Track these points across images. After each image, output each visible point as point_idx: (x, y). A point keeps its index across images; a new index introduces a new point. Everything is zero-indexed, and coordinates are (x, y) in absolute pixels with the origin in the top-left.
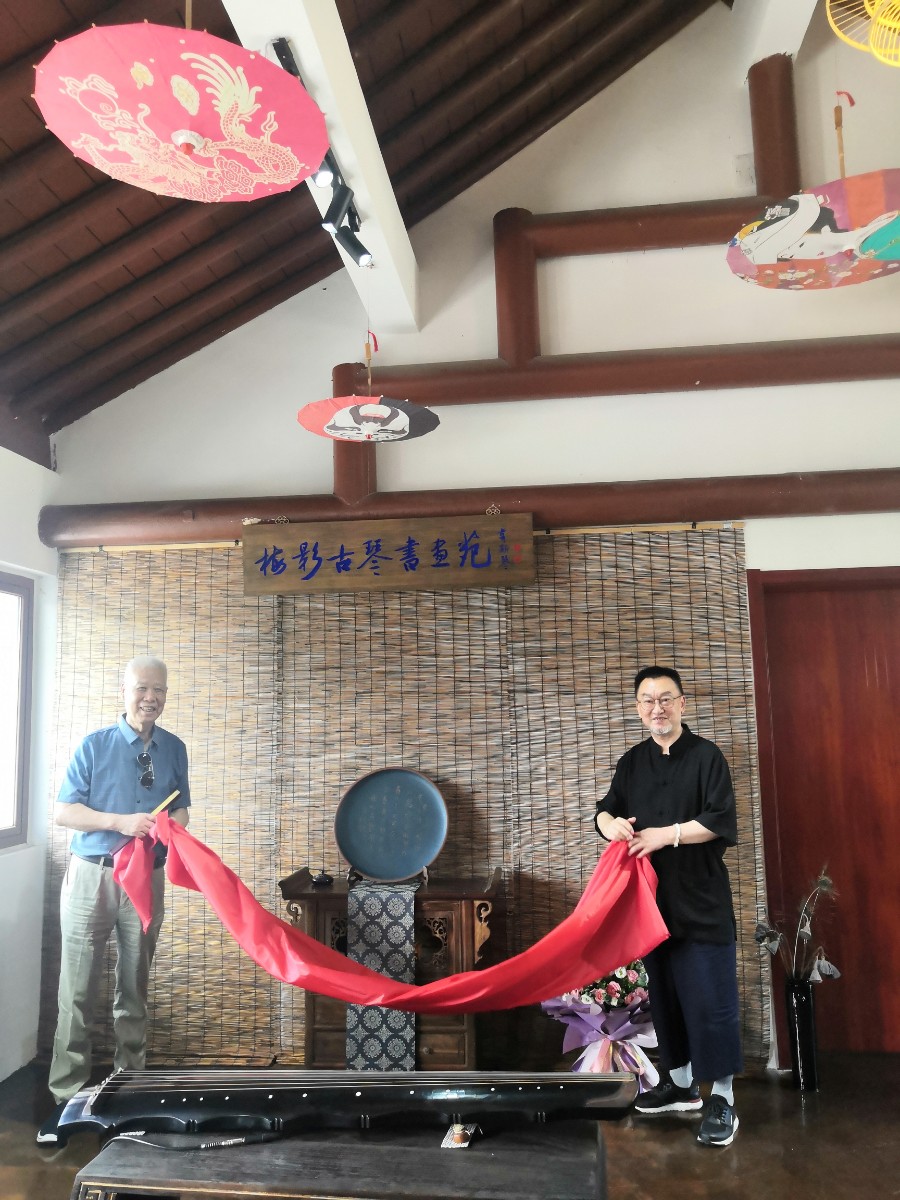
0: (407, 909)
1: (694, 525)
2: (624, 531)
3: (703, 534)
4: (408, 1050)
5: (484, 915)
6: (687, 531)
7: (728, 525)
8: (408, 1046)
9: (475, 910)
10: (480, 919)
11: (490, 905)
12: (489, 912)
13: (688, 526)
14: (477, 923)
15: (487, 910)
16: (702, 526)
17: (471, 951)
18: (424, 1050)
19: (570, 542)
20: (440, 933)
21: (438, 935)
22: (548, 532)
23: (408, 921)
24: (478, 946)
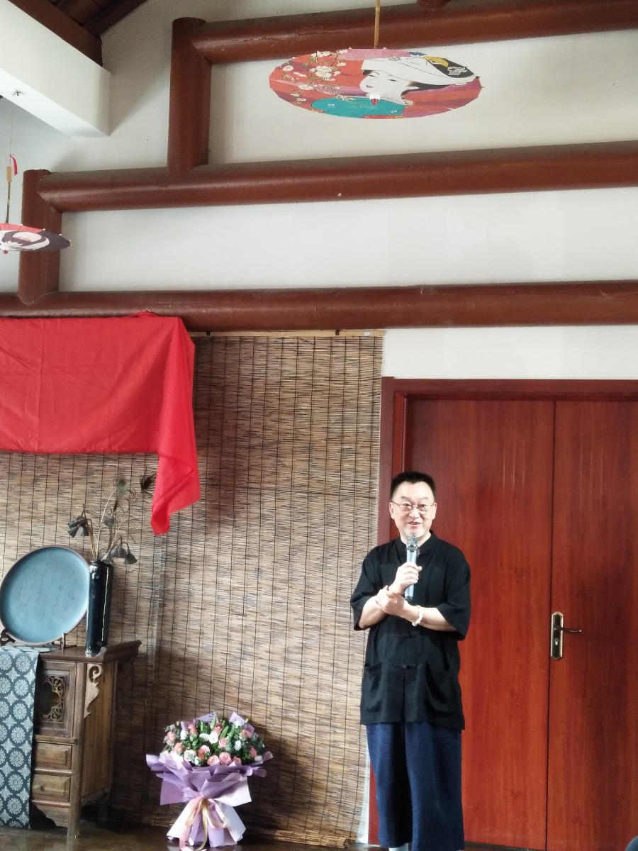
0: (31, 666)
1: (337, 333)
2: (274, 335)
3: (346, 341)
4: (24, 785)
5: (95, 676)
6: (331, 338)
7: (367, 333)
8: (25, 782)
9: (88, 672)
10: (92, 680)
11: (100, 668)
12: (99, 674)
13: (332, 333)
14: (89, 683)
15: (97, 672)
16: (345, 333)
17: (80, 707)
18: (36, 787)
19: (228, 343)
20: (59, 689)
21: (57, 691)
22: (208, 333)
23: (31, 676)
24: (88, 702)
